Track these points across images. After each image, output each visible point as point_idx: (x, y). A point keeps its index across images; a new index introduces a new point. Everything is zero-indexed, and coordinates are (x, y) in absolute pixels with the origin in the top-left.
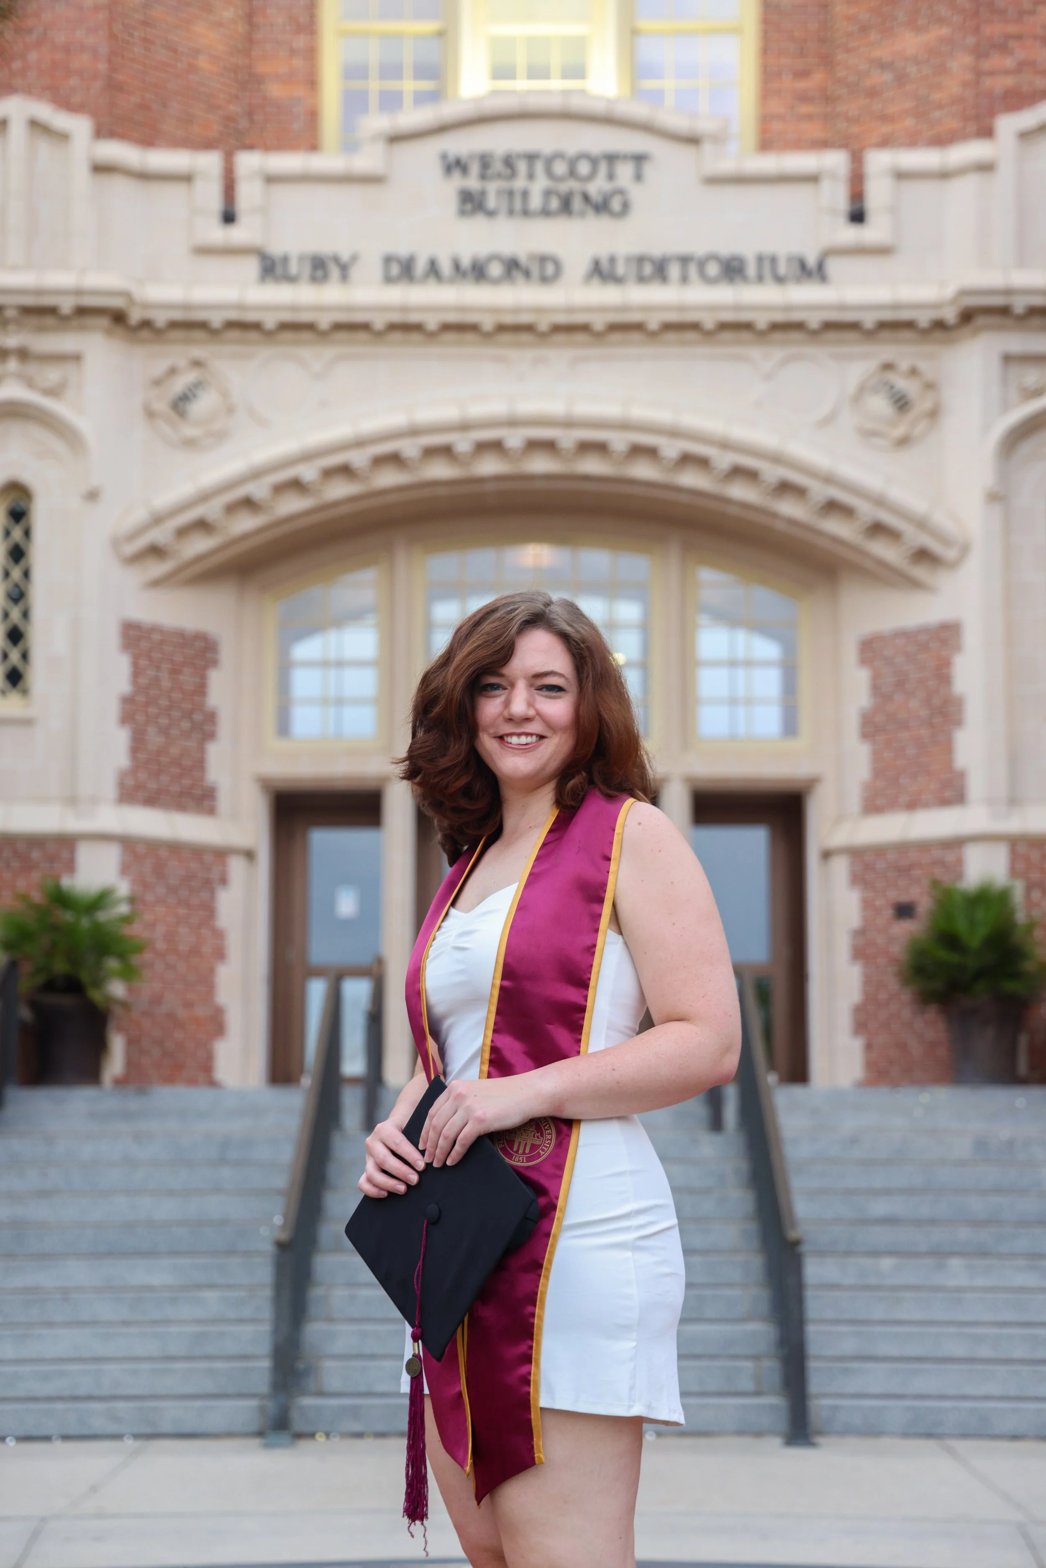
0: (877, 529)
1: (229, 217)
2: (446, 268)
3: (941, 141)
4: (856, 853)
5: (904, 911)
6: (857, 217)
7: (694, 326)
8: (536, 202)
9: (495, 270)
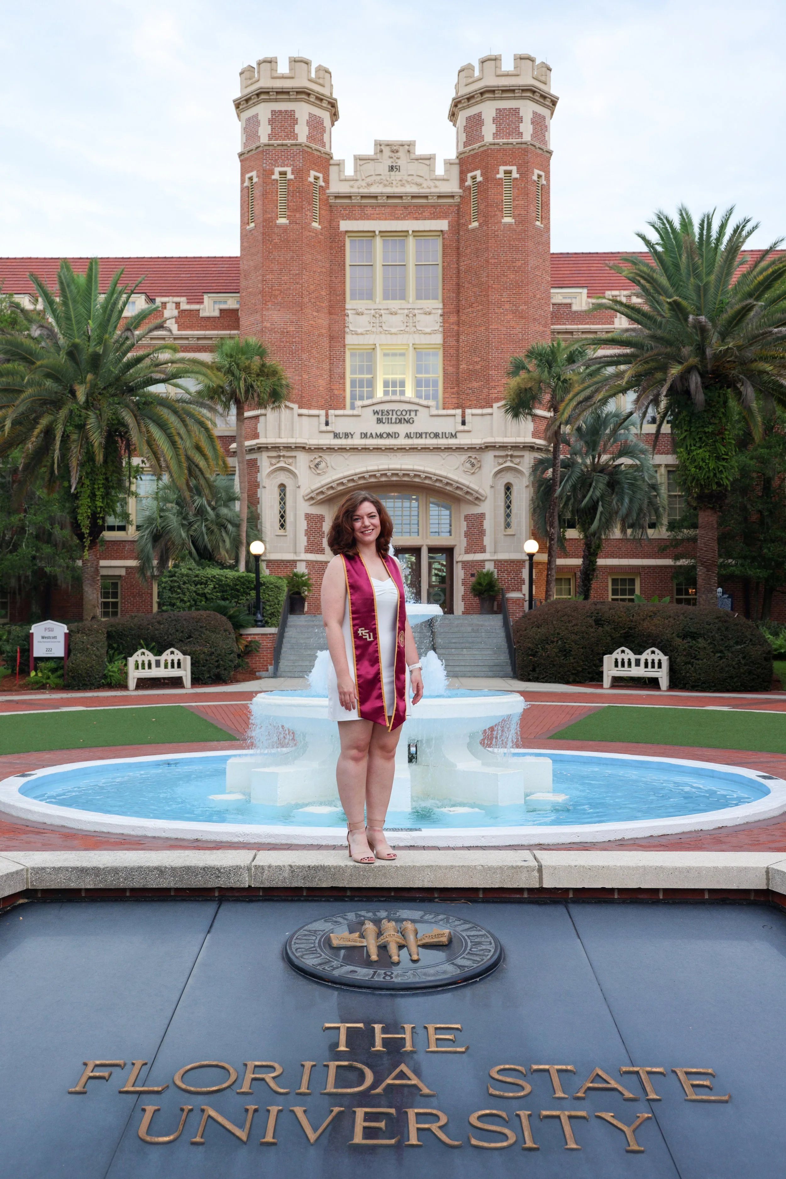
0: (467, 493)
1: (327, 424)
2: (374, 435)
3: (482, 407)
4: (463, 562)
5: (473, 575)
6: (464, 423)
7: (428, 448)
8: (393, 421)
9: (385, 436)
